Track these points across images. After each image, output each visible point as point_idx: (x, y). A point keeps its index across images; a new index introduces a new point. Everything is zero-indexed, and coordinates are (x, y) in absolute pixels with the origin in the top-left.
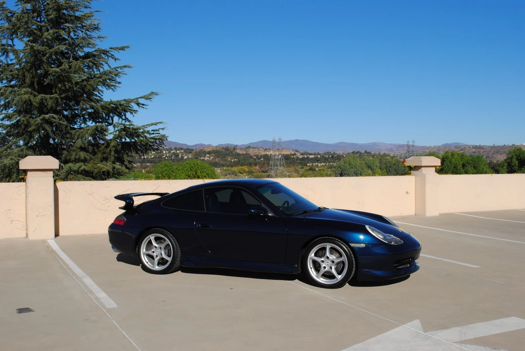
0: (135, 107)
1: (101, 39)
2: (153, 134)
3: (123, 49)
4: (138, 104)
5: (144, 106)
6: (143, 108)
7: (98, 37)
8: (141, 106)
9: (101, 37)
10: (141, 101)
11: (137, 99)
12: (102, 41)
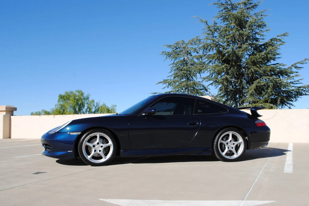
0: (294, 70)
1: (268, 31)
2: (297, 83)
3: (284, 35)
4: (296, 67)
5: (301, 69)
6: (299, 69)
7: (266, 30)
8: (299, 68)
9: (268, 30)
10: (298, 65)
11: (295, 64)
12: (268, 32)
